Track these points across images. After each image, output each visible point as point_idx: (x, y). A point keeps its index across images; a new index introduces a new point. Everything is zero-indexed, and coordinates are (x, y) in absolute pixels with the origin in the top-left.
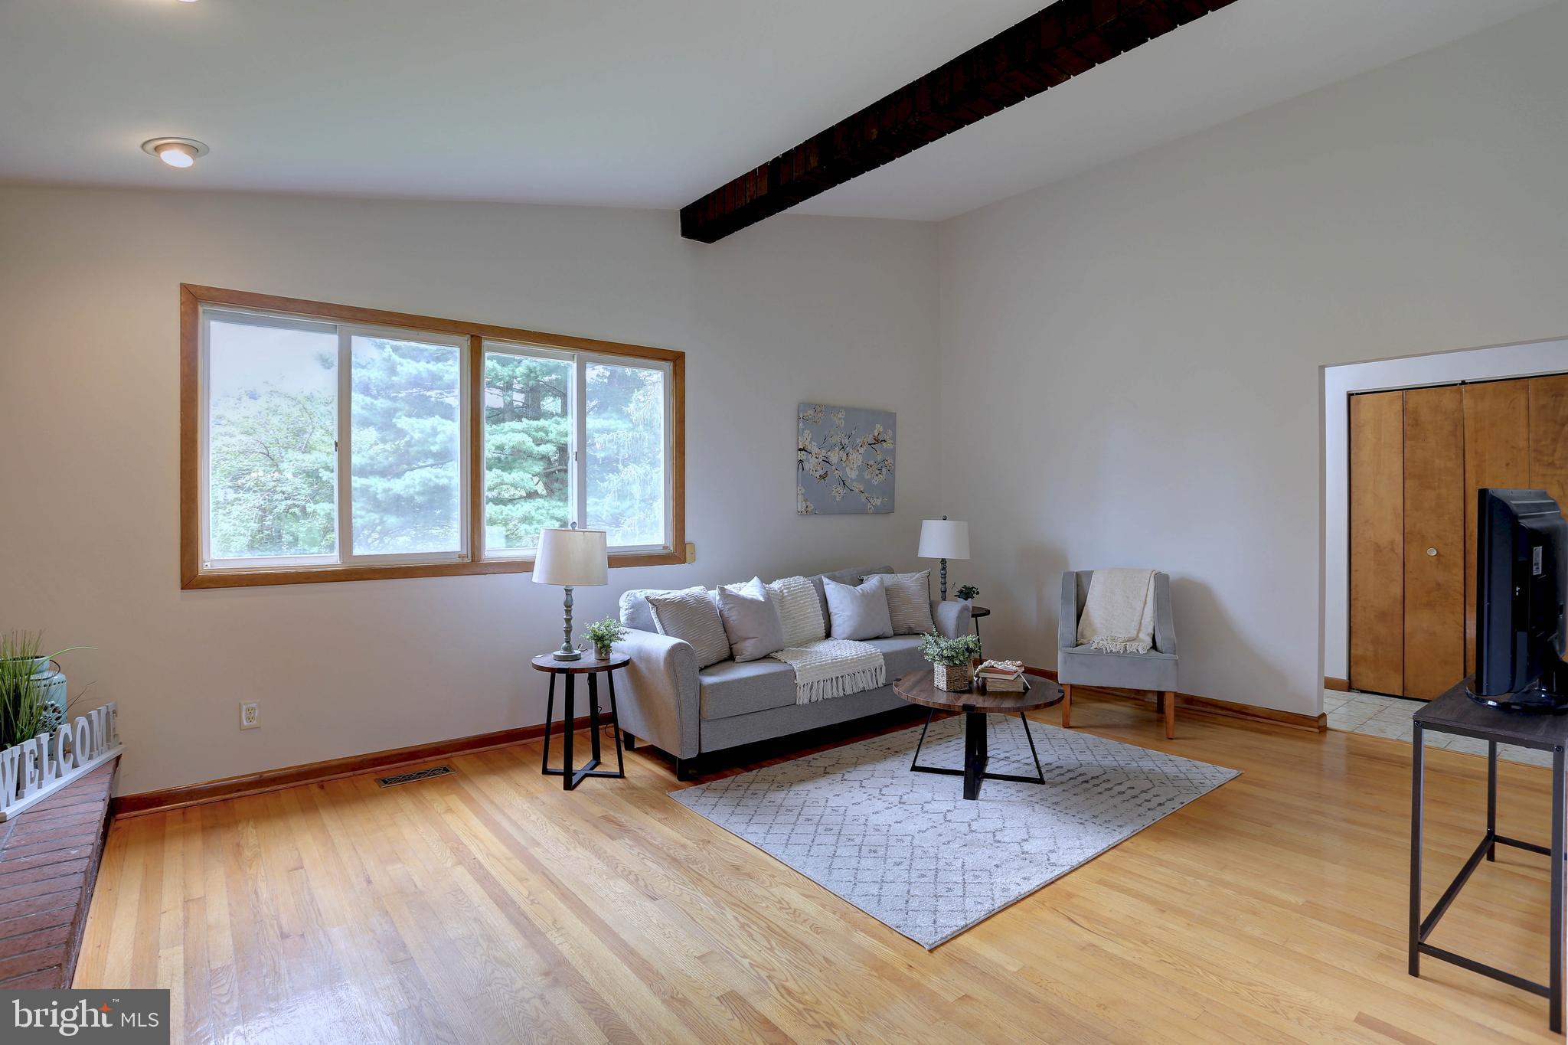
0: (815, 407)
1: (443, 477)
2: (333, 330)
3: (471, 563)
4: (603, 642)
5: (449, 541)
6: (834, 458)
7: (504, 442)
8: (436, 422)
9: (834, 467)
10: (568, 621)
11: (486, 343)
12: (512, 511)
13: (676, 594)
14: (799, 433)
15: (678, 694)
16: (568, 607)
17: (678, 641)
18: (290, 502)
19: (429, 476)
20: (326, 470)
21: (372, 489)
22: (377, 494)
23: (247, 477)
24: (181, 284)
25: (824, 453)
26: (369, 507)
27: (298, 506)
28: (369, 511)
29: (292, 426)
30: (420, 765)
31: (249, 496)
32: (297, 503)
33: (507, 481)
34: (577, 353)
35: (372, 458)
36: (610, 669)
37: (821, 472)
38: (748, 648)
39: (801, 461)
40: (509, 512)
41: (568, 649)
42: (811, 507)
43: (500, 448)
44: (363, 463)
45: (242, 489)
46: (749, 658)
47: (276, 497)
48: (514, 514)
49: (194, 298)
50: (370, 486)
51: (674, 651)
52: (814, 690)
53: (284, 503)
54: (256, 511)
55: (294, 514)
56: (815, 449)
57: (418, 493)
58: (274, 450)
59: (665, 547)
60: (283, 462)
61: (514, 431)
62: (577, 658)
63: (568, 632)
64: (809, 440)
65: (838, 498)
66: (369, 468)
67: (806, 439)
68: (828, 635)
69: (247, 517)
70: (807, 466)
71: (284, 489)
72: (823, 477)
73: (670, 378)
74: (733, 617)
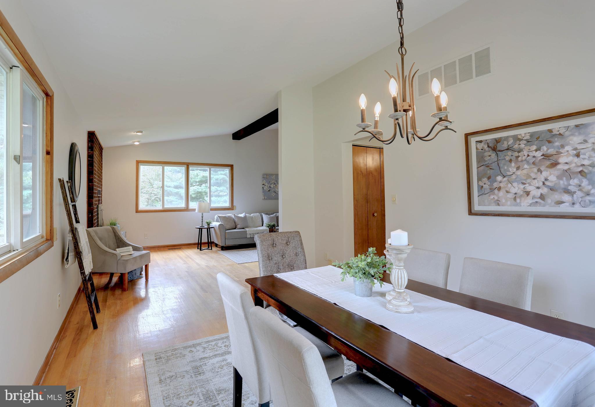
0: (267, 175)
1: (200, 189)
2: (161, 166)
3: (187, 209)
4: (208, 224)
5: (183, 205)
6: (272, 186)
7: (218, 178)
8: (198, 172)
9: (272, 189)
10: (202, 220)
11: (190, 166)
12: (220, 199)
13: (224, 215)
14: (263, 181)
15: (221, 234)
16: (202, 217)
17: (220, 223)
18: (156, 197)
19: (196, 189)
20: (167, 187)
21: (180, 193)
22: (181, 194)
23: (144, 189)
24: (136, 160)
25: (269, 185)
26: (179, 198)
27: (158, 198)
28: (179, 199)
29: (157, 173)
30: (176, 247)
31: (145, 195)
32: (158, 197)
33: (218, 190)
34: (209, 166)
35: (180, 183)
36: (210, 228)
37: (268, 190)
38: (238, 226)
39: (263, 187)
40: (219, 199)
41: (202, 225)
42: (266, 198)
43: (217, 179)
44: (177, 185)
45: (143, 193)
46: (239, 228)
47: (152, 195)
48: (221, 200)
49: (138, 162)
50: (179, 192)
51: (220, 225)
52: (251, 235)
53: (154, 197)
54: (146, 199)
55: (157, 200)
56: (266, 184)
57: (193, 194)
58: (152, 181)
59: (229, 207)
60: (154, 185)
61: (221, 174)
62: (203, 226)
63: (202, 222)
64: (265, 182)
65: (273, 196)
66: (179, 186)
67: (264, 182)
68: (263, 226)
69: (144, 201)
70: (264, 188)
71: (154, 193)
72: (269, 191)
73: (230, 170)
74: (236, 220)
